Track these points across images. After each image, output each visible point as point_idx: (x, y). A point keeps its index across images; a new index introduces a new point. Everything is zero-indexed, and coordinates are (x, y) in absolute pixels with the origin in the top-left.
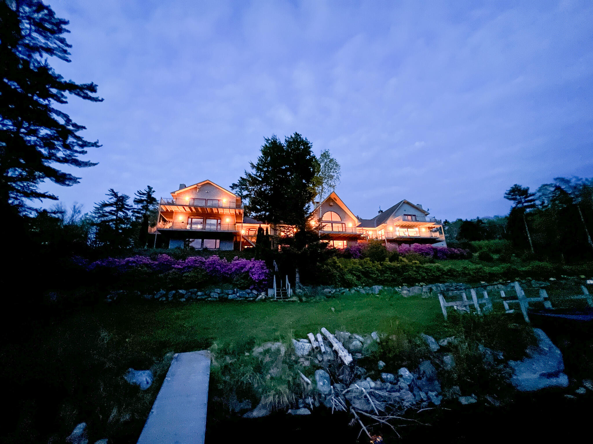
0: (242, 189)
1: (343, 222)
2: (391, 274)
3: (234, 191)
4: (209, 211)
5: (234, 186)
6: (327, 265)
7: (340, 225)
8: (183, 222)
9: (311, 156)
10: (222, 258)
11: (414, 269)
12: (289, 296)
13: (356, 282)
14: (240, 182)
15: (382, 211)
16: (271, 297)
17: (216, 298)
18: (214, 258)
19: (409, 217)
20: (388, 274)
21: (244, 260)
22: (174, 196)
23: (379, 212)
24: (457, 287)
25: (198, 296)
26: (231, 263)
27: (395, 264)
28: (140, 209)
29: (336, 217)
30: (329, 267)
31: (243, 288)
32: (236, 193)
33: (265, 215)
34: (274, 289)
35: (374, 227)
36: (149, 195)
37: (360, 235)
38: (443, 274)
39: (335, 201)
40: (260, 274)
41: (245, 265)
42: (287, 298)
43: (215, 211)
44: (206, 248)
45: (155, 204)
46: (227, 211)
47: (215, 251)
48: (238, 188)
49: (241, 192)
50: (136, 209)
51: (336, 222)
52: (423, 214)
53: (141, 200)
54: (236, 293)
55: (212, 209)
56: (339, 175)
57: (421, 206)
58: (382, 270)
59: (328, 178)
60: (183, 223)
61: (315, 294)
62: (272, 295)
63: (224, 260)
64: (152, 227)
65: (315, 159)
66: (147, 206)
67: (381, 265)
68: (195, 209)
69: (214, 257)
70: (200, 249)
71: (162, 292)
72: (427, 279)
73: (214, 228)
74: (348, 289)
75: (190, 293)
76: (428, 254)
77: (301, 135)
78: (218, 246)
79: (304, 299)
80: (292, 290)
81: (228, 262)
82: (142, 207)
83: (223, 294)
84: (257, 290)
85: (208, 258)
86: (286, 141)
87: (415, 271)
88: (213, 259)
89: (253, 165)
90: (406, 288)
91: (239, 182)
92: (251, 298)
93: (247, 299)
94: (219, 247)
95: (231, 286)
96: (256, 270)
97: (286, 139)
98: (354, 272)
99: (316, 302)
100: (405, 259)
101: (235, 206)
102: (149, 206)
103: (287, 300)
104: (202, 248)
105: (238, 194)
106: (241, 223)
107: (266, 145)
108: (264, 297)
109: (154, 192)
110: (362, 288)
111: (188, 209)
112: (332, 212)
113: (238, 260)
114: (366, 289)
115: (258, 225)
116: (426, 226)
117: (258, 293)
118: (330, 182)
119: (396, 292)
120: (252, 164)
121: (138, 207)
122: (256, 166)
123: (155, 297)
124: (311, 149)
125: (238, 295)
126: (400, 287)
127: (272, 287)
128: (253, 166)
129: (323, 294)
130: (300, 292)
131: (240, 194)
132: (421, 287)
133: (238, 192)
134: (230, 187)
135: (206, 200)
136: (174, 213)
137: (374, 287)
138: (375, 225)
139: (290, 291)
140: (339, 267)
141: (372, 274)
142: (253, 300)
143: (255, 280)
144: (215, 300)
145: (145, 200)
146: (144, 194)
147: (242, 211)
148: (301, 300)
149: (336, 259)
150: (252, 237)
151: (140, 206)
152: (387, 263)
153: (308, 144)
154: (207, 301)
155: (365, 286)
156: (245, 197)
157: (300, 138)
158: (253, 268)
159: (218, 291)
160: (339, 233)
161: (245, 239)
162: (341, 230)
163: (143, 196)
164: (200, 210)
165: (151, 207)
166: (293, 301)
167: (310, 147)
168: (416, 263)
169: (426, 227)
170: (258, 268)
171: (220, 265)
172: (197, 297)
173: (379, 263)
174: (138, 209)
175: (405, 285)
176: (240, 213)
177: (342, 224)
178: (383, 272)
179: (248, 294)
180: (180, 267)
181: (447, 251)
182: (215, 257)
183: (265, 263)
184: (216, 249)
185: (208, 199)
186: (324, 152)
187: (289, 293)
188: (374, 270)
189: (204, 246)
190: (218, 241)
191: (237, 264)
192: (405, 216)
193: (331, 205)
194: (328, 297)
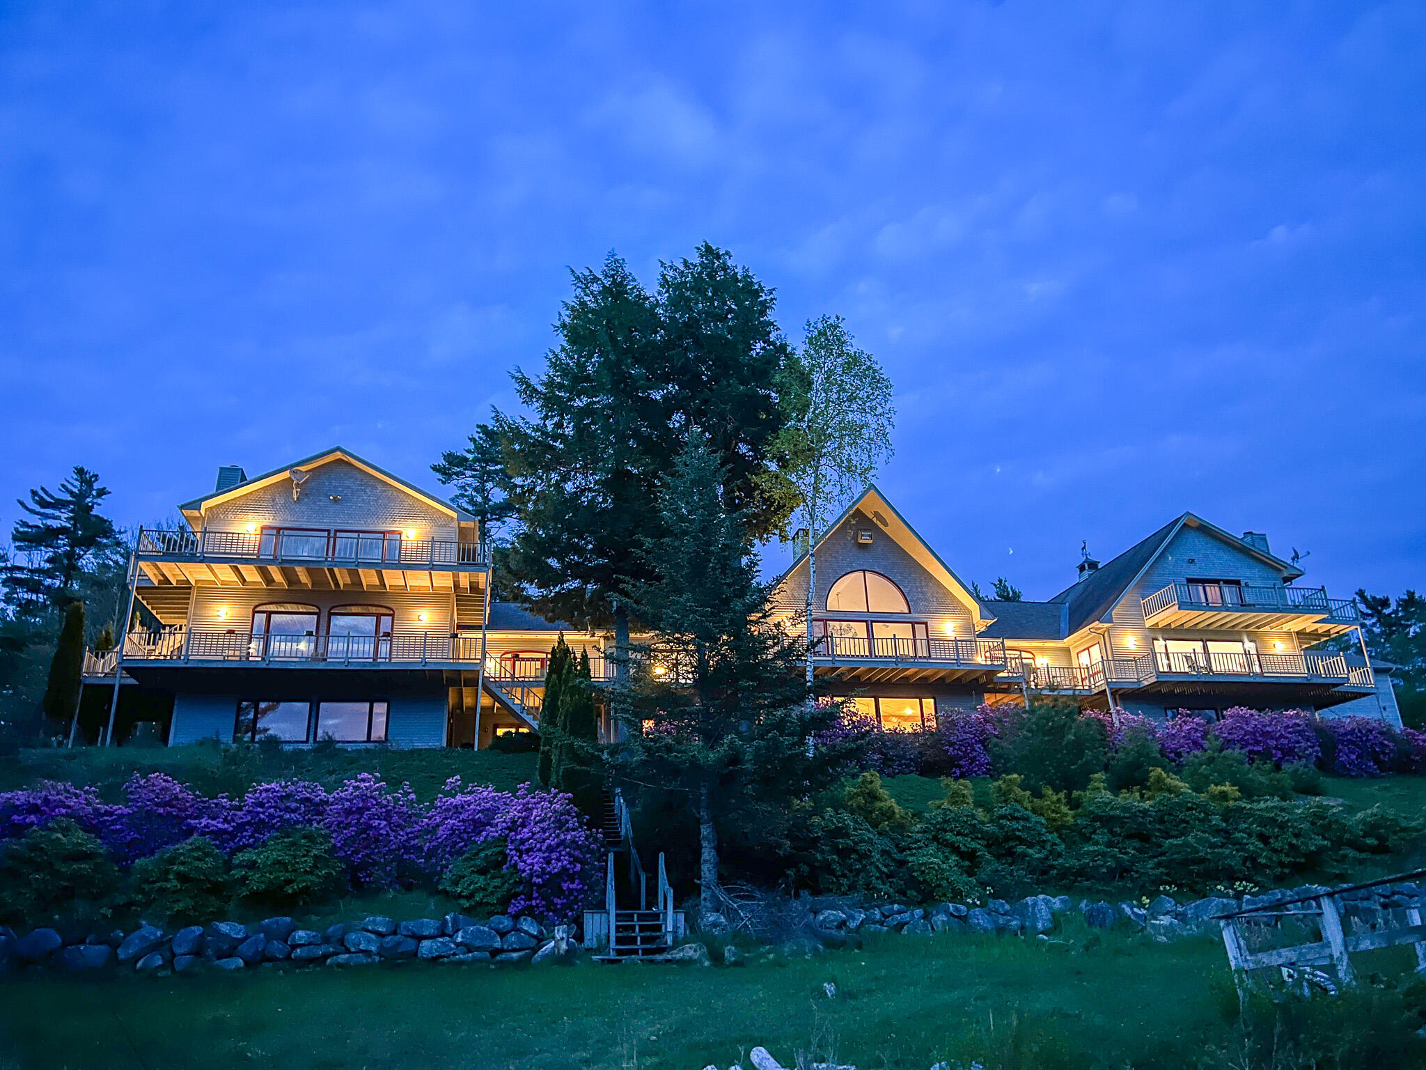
0: (485, 476)
1: (916, 616)
2: (1110, 844)
3: (452, 489)
4: (343, 578)
5: (451, 466)
6: (838, 805)
7: (903, 631)
8: (231, 632)
9: (770, 343)
10: (395, 784)
11: (1216, 820)
12: (670, 942)
13: (961, 880)
14: (479, 448)
15: (1093, 565)
16: (595, 945)
17: (367, 953)
18: (362, 785)
19: (1212, 591)
20: (1097, 843)
21: (487, 792)
22: (196, 518)
23: (1082, 568)
24: (1396, 897)
25: (294, 947)
26: (432, 806)
27: (1131, 799)
28: (39, 571)
29: (886, 598)
30: (845, 815)
31: (477, 911)
32: (463, 496)
33: (580, 591)
34: (609, 914)
35: (1058, 636)
36: (81, 510)
37: (995, 672)
38: (1339, 843)
39: (882, 527)
40: (550, 849)
41: (491, 812)
42: (661, 951)
43: (368, 578)
44: (330, 742)
45: (106, 546)
46: (419, 580)
47: (367, 750)
48: (468, 473)
49: (481, 490)
50: (21, 569)
51: (887, 618)
52: (1275, 574)
53: (48, 528)
54: (450, 930)
55: (354, 574)
56: (886, 423)
57: (1263, 538)
58: (1073, 828)
59: (842, 437)
60: (233, 636)
61: (776, 932)
62: (599, 937)
63: (406, 794)
64: (97, 656)
65: (789, 357)
66: (71, 556)
67: (1074, 804)
68: (285, 572)
69: (363, 780)
70: (301, 746)
71: (150, 931)
72: (1265, 866)
73: (362, 651)
74: (919, 912)
75: (262, 935)
76: (1289, 753)
77: (727, 253)
78: (379, 732)
79: (729, 952)
80: (681, 917)
81: (419, 802)
82: (49, 561)
83: (396, 938)
84: (539, 919)
85: (340, 783)
86: (665, 283)
87: (1217, 831)
88: (356, 788)
89: (528, 385)
90: (1169, 904)
91: (472, 446)
92: (515, 950)
93: (498, 958)
94: (383, 734)
95: (432, 903)
96: (534, 834)
97: (663, 276)
98: (949, 836)
99: (779, 964)
100: (1174, 781)
101: (454, 559)
102: (80, 557)
103: (659, 957)
104: (311, 739)
105: (472, 501)
106: (479, 628)
107: (583, 304)
108: (564, 946)
109: (102, 492)
110: (981, 906)
111: (252, 574)
112: (867, 574)
113: (463, 793)
114: (997, 912)
115: (555, 636)
116: (1286, 628)
117: (541, 932)
118: (847, 450)
119: (1125, 924)
120: (523, 381)
121: (31, 561)
122: (540, 388)
123: (122, 954)
124: (770, 316)
125: (459, 940)
126: (1145, 900)
127: (601, 906)
128: (529, 391)
129: (811, 931)
130: (715, 925)
131: (479, 499)
132: (1233, 902)
133: (470, 491)
134: (435, 468)
135: (332, 535)
136: (194, 593)
137: (1029, 900)
138: (1064, 625)
139: (672, 921)
140: (888, 814)
141: (1031, 846)
142: (520, 959)
143: (531, 875)
144: (362, 959)
145: (63, 530)
146: (59, 504)
147: (483, 579)
148: (717, 958)
149: (878, 782)
150: (526, 685)
151: (40, 558)
152: (1099, 793)
153: (756, 294)
154: (331, 966)
155: (994, 896)
156: (502, 511)
157: (724, 268)
158: (523, 825)
159: (380, 922)
160: (900, 666)
161: (496, 698)
162: (906, 649)
163: (57, 513)
164: (304, 578)
165: (88, 561)
166: (681, 962)
167: (764, 307)
168: (1224, 796)
169: (1289, 633)
170: (544, 825)
171: (387, 817)
172: (290, 953)
173: (1062, 795)
174: (32, 571)
175: (1167, 893)
176: (474, 587)
177: (913, 624)
178: (1075, 836)
179: (503, 935)
180: (218, 824)
181: (1381, 738)
182: (367, 782)
183: (570, 801)
184: (370, 746)
185: (336, 531)
186: (820, 326)
187: (670, 928)
188: (1039, 827)
189: (320, 732)
190: (381, 708)
191: (459, 808)
192: (1192, 587)
193: (864, 546)
194: (832, 944)
